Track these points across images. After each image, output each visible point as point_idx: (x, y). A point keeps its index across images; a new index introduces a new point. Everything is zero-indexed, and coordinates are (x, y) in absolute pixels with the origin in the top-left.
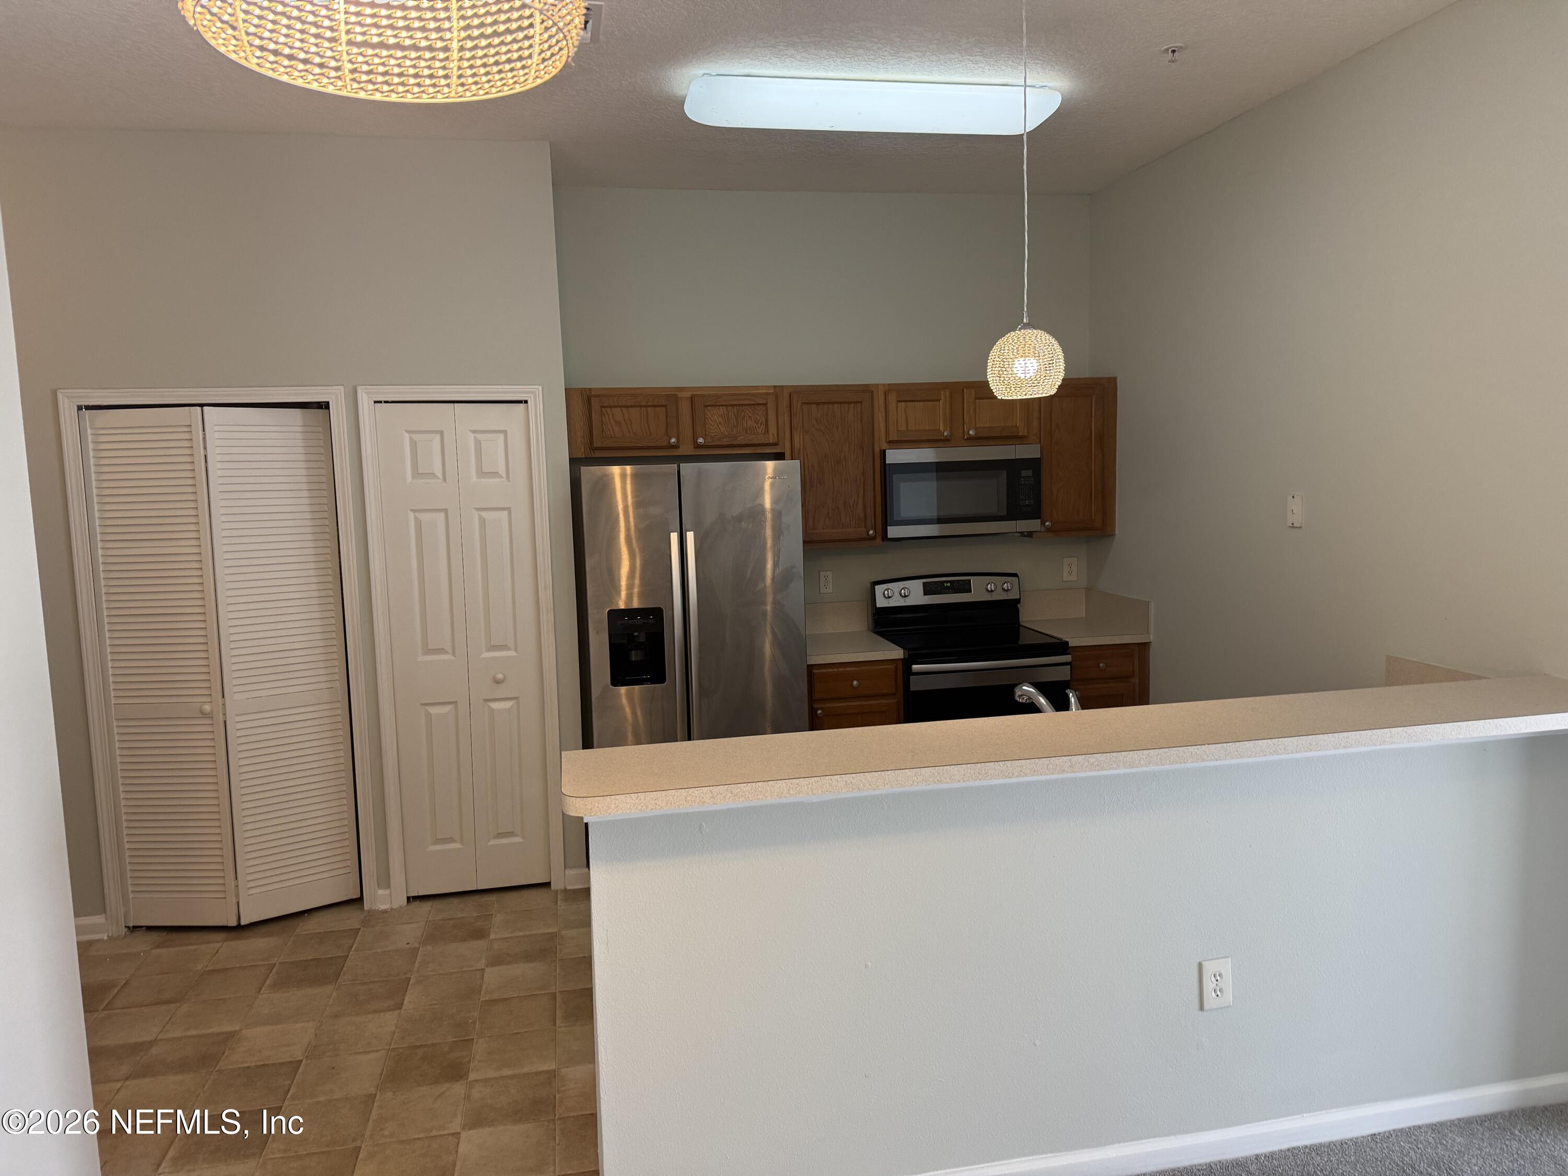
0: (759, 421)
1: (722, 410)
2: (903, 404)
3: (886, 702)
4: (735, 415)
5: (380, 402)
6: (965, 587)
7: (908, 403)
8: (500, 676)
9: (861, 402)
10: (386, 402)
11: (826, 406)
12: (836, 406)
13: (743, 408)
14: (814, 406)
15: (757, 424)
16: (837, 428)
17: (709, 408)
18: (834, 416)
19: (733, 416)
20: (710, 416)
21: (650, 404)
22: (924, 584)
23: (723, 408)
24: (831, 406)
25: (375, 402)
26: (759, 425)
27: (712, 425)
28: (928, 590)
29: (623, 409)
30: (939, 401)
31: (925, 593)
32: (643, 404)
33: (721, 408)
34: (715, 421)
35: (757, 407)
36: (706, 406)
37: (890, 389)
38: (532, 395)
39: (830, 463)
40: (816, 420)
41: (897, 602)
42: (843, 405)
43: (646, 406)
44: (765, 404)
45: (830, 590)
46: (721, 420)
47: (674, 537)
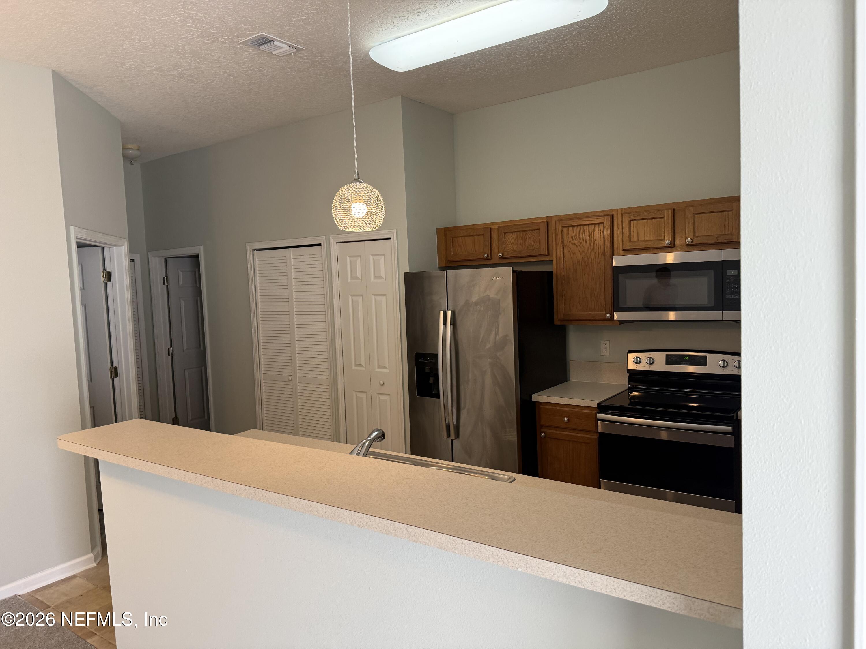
0: (535, 241)
1: (514, 235)
2: (635, 222)
3: (589, 436)
4: (521, 237)
5: (340, 242)
6: (702, 362)
7: (639, 221)
8: (382, 382)
9: (603, 223)
10: (342, 242)
11: (579, 228)
12: (585, 227)
13: (526, 233)
14: (571, 229)
15: (534, 242)
16: (586, 242)
17: (507, 234)
18: (585, 234)
19: (520, 238)
20: (507, 239)
21: (475, 234)
22: (667, 356)
23: (515, 234)
24: (582, 227)
25: (337, 243)
26: (535, 243)
27: (508, 244)
28: (669, 360)
29: (463, 238)
30: (663, 217)
31: (667, 363)
32: (471, 234)
33: (514, 233)
34: (510, 242)
35: (534, 232)
36: (505, 233)
37: (625, 212)
38: (392, 235)
39: (581, 266)
40: (572, 237)
41: (643, 367)
42: (590, 226)
43: (474, 236)
44: (539, 229)
45: (608, 354)
46: (513, 241)
47: (442, 313)
